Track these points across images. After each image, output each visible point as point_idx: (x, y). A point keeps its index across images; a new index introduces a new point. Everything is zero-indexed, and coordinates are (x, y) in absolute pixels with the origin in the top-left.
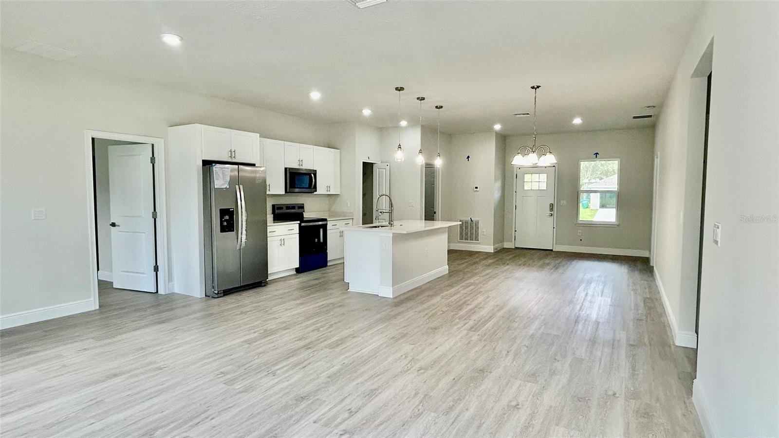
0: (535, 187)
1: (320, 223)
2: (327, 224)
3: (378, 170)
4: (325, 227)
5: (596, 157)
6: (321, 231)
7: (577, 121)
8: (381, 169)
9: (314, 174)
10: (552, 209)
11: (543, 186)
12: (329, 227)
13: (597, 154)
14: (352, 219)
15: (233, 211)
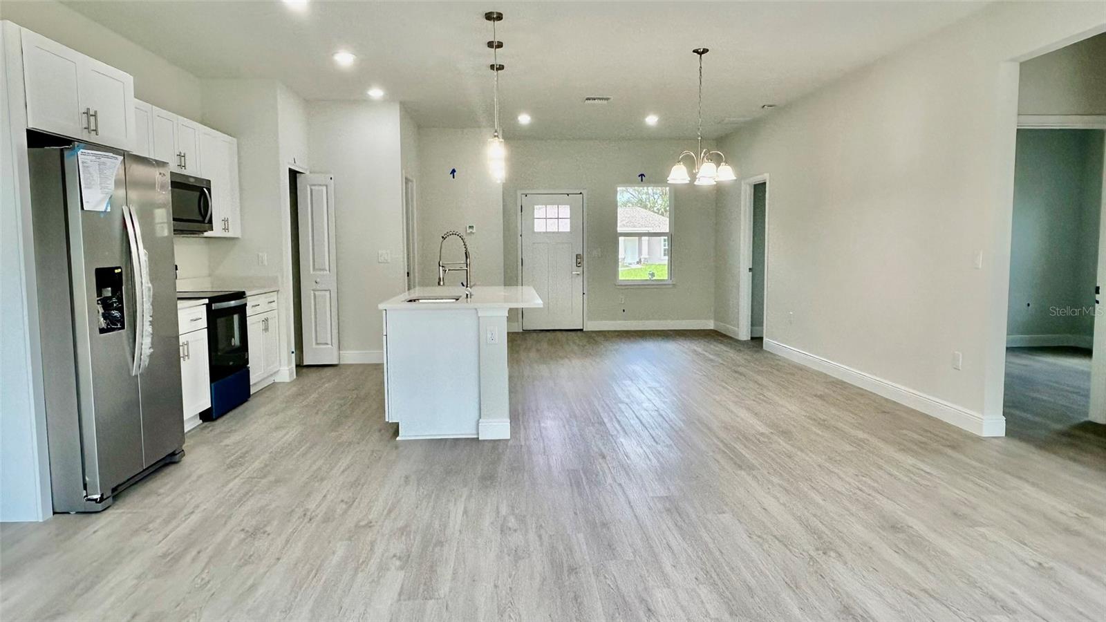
0: (552, 227)
1: (233, 303)
2: (246, 305)
3: (308, 187)
4: (242, 310)
5: (642, 180)
6: (236, 317)
7: (652, 120)
8: (315, 185)
9: (206, 188)
10: (578, 264)
11: (565, 227)
12: (249, 311)
13: (642, 175)
14: (278, 291)
15: (120, 274)
